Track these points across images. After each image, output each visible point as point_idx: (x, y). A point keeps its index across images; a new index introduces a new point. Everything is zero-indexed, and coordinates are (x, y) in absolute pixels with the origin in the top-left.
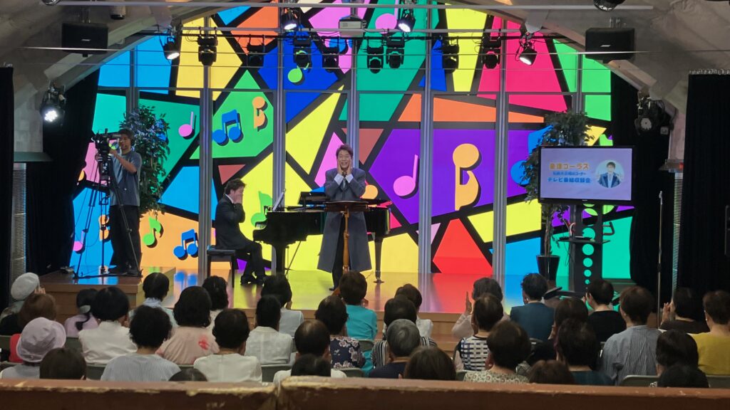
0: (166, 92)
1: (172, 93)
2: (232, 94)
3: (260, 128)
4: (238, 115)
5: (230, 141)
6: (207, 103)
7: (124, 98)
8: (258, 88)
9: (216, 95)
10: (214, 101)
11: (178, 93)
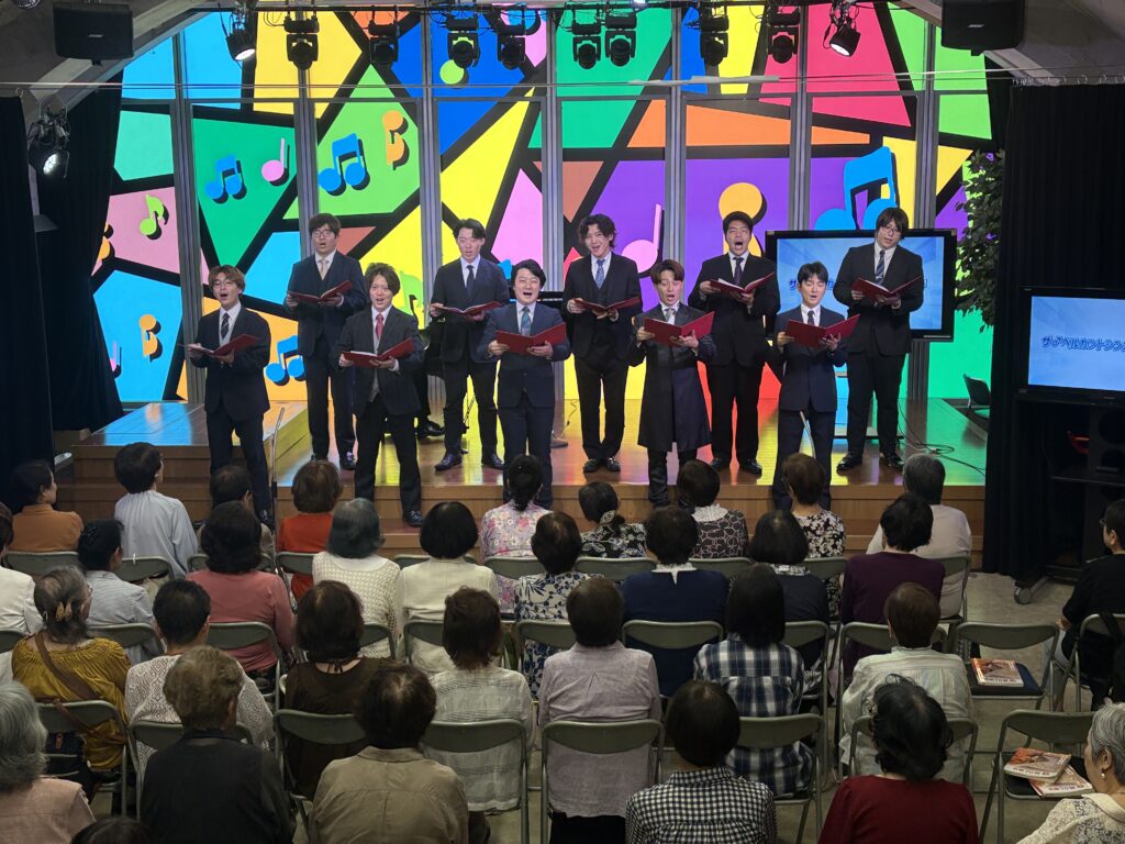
0: (237, 106)
1: (247, 108)
2: (348, 106)
3: (397, 164)
4: (360, 142)
6: (308, 123)
8: (391, 95)
9: (320, 110)
10: (318, 119)
11: (257, 107)
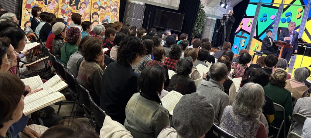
0: (270, 5)
1: (272, 5)
2: (291, 6)
3: (298, 19)
4: (291, 13)
5: (286, 22)
7: (256, 6)
8: (301, 4)
9: (285, 7)
10: (284, 9)
11: (274, 5)
